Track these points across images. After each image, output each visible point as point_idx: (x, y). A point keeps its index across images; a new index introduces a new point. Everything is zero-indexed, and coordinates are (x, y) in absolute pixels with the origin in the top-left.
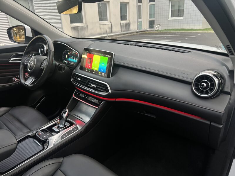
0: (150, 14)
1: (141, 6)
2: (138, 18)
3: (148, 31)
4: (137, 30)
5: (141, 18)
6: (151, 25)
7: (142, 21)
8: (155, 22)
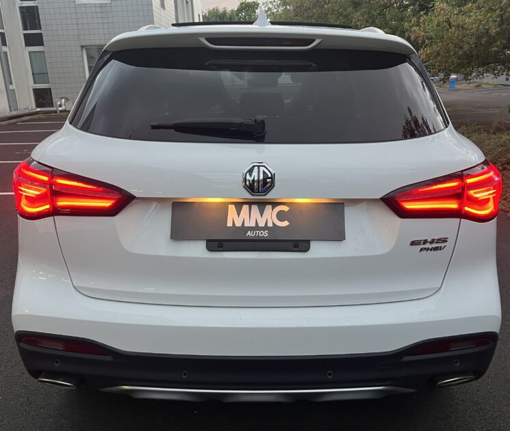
0: (33, 74)
1: (6, 53)
2: (8, 83)
3: (37, 113)
4: (11, 111)
5: (12, 84)
6: (40, 100)
7: (14, 90)
8: (53, 92)
